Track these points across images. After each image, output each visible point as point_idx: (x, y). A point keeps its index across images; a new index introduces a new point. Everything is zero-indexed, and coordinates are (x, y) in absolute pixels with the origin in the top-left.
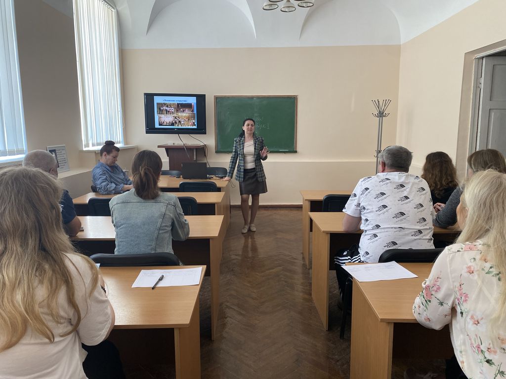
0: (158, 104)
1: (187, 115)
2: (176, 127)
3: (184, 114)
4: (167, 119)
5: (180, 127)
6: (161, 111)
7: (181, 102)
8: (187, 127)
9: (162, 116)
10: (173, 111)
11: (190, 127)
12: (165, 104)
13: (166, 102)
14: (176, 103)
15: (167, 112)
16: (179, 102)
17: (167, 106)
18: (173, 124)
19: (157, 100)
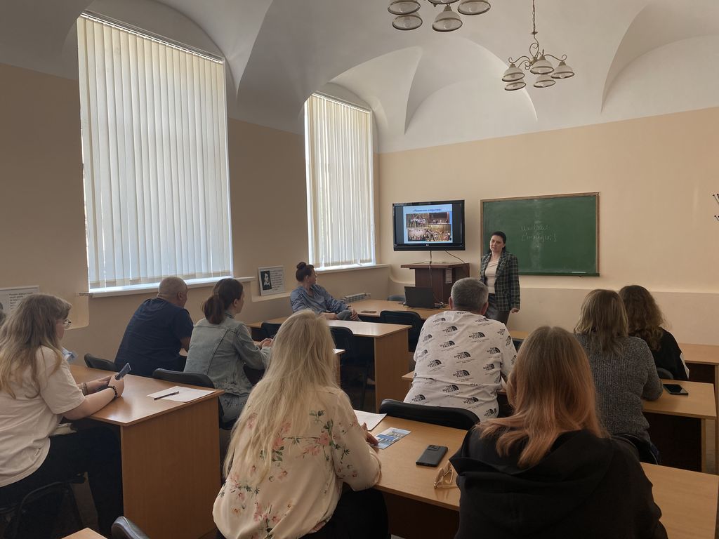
0: (407, 215)
1: (441, 226)
2: (427, 242)
3: (438, 226)
4: (418, 232)
5: (432, 242)
6: (410, 224)
7: (434, 212)
8: (441, 242)
9: (413, 229)
10: (424, 222)
11: (444, 242)
12: (415, 215)
13: (417, 213)
14: (428, 212)
15: (418, 224)
16: (431, 212)
17: (418, 218)
18: (424, 239)
19: (407, 211)
